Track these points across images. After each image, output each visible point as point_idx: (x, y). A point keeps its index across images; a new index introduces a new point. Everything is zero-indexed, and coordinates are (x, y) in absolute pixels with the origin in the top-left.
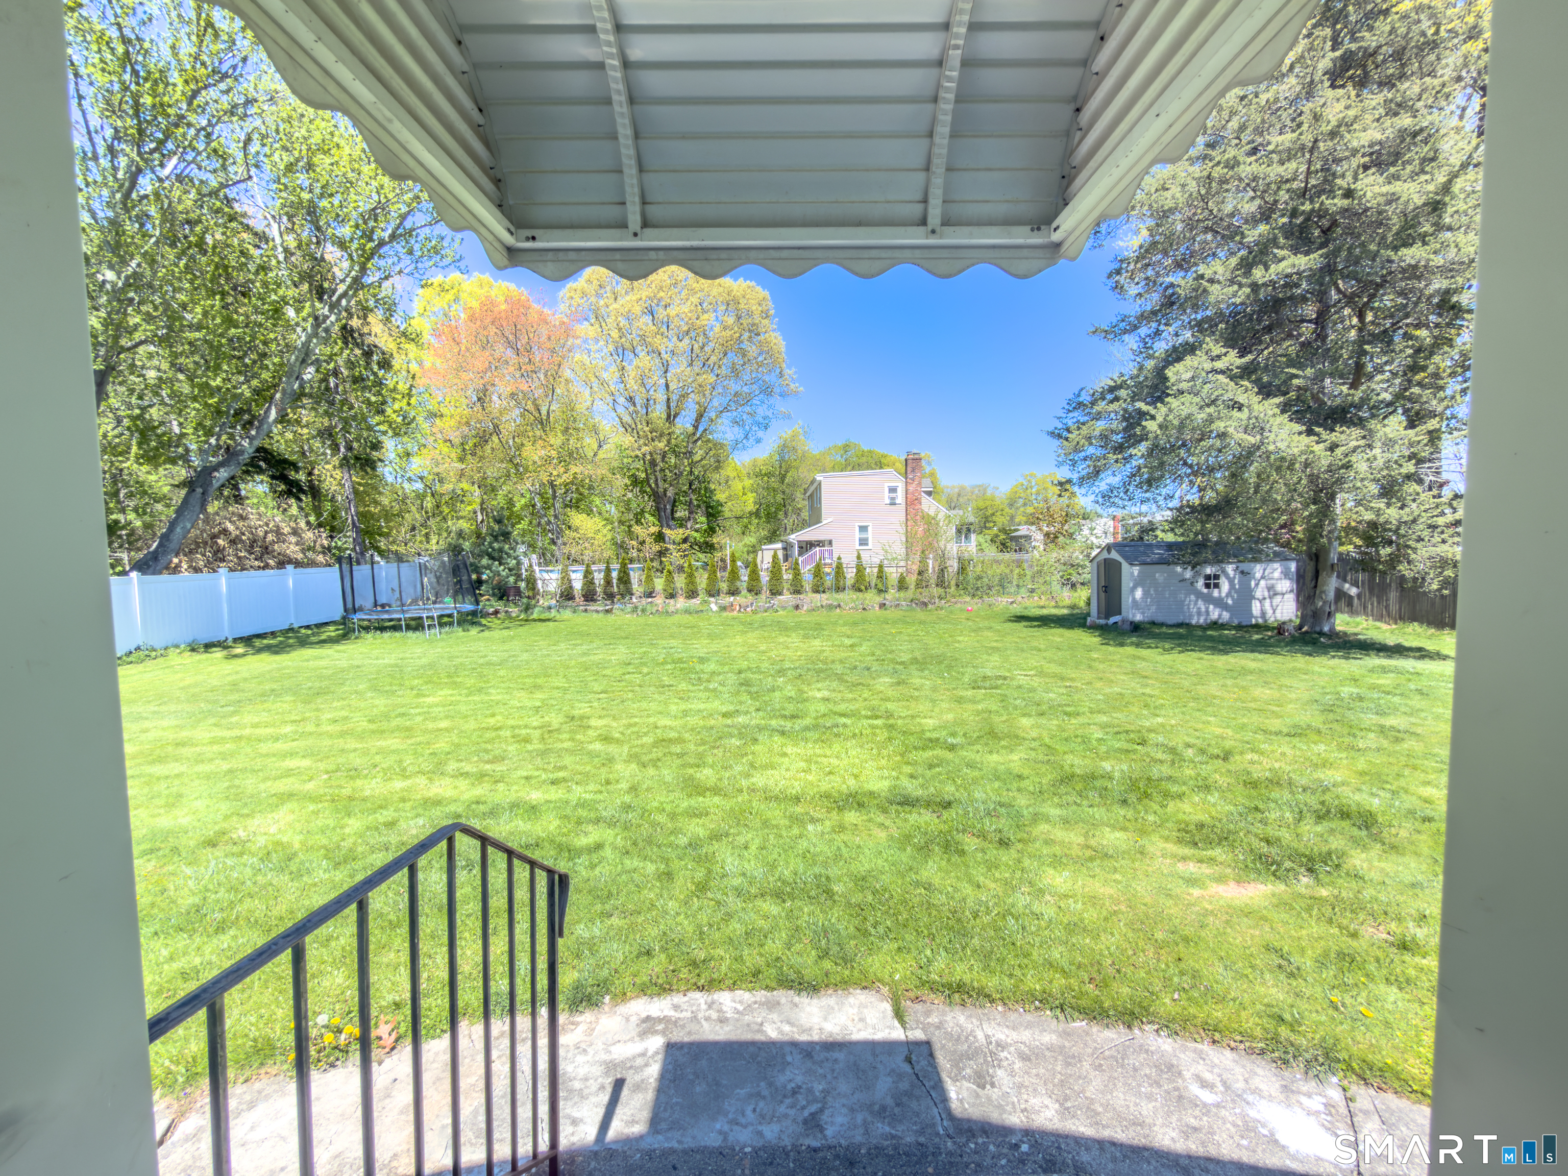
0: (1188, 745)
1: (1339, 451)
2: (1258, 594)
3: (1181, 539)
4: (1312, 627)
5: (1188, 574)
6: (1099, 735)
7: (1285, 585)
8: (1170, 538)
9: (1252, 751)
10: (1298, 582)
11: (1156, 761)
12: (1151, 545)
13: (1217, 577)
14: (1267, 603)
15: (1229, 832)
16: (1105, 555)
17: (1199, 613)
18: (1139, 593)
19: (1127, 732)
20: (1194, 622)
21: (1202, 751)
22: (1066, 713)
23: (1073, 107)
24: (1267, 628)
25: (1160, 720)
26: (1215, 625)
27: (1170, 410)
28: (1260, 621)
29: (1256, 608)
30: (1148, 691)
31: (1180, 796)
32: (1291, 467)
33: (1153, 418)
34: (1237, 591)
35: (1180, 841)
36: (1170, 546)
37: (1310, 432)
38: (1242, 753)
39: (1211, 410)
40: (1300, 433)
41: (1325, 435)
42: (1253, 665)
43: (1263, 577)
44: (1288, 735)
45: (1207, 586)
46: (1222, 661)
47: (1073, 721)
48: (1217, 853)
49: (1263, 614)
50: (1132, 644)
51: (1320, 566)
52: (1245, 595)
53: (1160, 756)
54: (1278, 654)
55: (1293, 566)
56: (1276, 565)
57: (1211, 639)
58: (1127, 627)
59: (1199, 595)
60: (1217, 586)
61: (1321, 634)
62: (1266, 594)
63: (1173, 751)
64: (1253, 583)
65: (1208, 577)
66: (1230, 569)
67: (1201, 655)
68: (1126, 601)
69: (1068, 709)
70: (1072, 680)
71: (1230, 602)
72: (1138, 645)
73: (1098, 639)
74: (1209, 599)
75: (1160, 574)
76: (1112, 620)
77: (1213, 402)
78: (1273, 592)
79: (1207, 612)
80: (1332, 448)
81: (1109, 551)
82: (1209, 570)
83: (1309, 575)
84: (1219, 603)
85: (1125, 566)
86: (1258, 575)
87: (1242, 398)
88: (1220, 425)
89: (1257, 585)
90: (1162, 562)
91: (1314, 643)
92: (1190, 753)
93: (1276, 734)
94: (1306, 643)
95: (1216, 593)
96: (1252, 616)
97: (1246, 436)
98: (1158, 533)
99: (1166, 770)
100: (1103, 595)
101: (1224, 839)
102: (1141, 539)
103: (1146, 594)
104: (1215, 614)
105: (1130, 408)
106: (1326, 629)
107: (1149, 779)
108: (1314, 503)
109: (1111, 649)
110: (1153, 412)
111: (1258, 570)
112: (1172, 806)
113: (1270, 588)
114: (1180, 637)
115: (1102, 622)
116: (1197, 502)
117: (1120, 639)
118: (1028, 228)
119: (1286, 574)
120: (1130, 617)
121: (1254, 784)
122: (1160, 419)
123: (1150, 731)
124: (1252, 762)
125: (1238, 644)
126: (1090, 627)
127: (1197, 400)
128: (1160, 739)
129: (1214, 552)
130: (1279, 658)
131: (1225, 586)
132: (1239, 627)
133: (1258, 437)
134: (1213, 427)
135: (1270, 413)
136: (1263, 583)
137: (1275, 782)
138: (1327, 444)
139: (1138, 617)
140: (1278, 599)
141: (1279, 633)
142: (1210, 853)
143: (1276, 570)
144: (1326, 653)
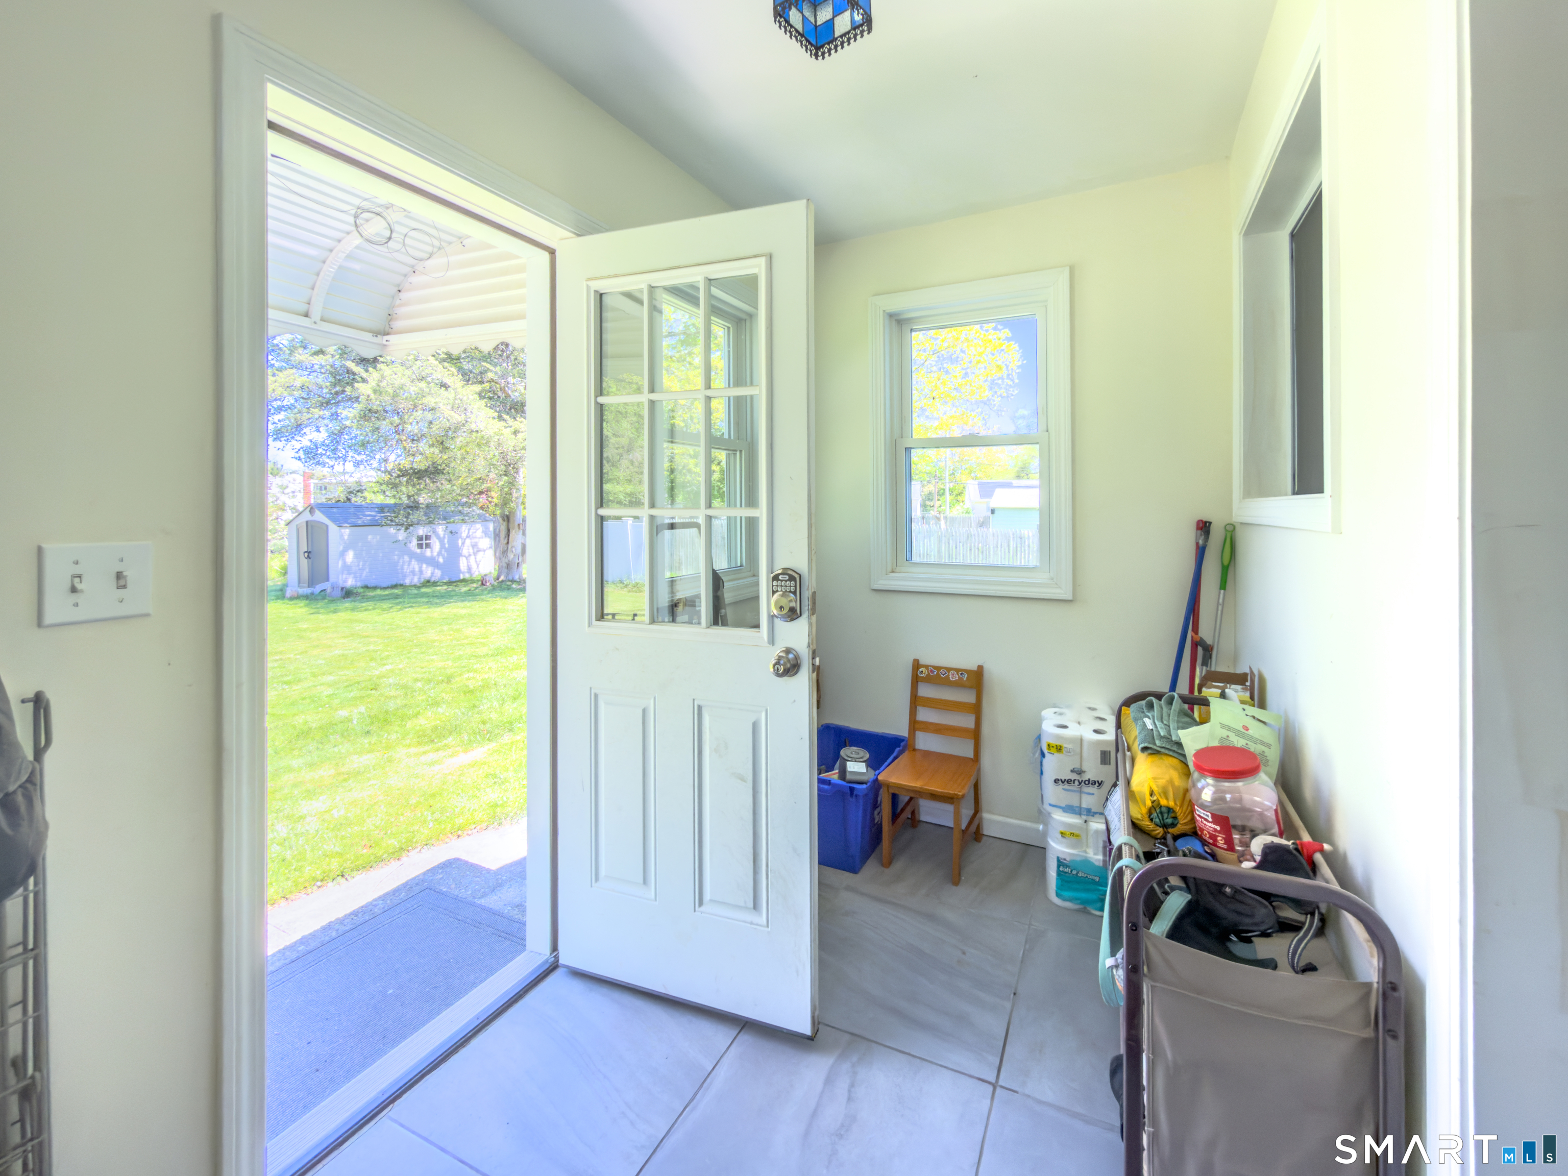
0: (416, 680)
1: (520, 436)
2: (465, 551)
3: (392, 501)
4: (507, 576)
5: (402, 535)
6: (330, 691)
7: (486, 543)
8: (379, 499)
9: (469, 672)
10: (495, 539)
11: (391, 698)
12: (360, 506)
13: (428, 537)
14: (472, 558)
15: (456, 726)
16: (307, 516)
17: (413, 572)
18: (350, 556)
19: (358, 683)
20: (407, 582)
21: (430, 681)
22: (286, 683)
23: (397, 289)
24: (473, 581)
25: (388, 667)
26: (428, 583)
27: (383, 377)
28: (467, 576)
29: (463, 564)
30: (372, 647)
31: (417, 715)
32: (487, 443)
33: (364, 381)
34: (446, 550)
35: (419, 743)
36: (382, 508)
37: (500, 418)
38: (461, 675)
39: (423, 385)
40: (494, 418)
41: (510, 421)
42: (463, 612)
43: (468, 537)
44: (492, 655)
45: (420, 546)
46: (438, 612)
47: (295, 687)
48: (450, 740)
49: (469, 569)
50: (347, 609)
51: (511, 526)
52: (454, 553)
53: (393, 693)
54: (483, 600)
55: (491, 526)
56: (478, 526)
57: (426, 595)
58: (338, 593)
59: (412, 555)
60: (428, 546)
61: (513, 581)
62: (471, 551)
63: (405, 687)
64: (460, 542)
65: (420, 538)
66: (440, 530)
67: (419, 610)
68: (335, 565)
69: (286, 679)
70: (281, 653)
71: (441, 560)
72: (353, 610)
73: (305, 610)
74: (422, 559)
75: (372, 536)
76: (318, 588)
77: (423, 379)
78: (476, 549)
79: (421, 572)
80: (516, 433)
81: (312, 511)
82: (421, 531)
83: (503, 534)
84: (432, 562)
85: (332, 527)
86: (464, 535)
87: (447, 380)
88: (430, 401)
89: (463, 543)
90: (374, 524)
91: (509, 588)
92: (419, 684)
93: (484, 656)
94: (502, 590)
95: (428, 552)
96: (459, 571)
97: (452, 413)
98: (366, 494)
99: (400, 702)
100: (305, 562)
101: (455, 730)
102: (349, 500)
103: (357, 556)
104: (428, 572)
105: (338, 364)
106: (517, 578)
107: (387, 712)
108: (506, 475)
109: (321, 617)
110: (365, 375)
111: (464, 530)
112: (409, 724)
113: (474, 546)
114: (397, 597)
115: (308, 591)
116: (408, 466)
117: (333, 607)
118: (372, 334)
119: (486, 533)
120: (341, 584)
121: (471, 692)
122: (372, 383)
123: (379, 677)
124: (469, 679)
125: (451, 597)
126: (292, 598)
127: (408, 372)
128: (391, 681)
129: (426, 514)
130: (483, 604)
131: (436, 545)
132: (450, 583)
133: (463, 416)
134: (425, 400)
135: (471, 397)
136: (468, 541)
137: (486, 686)
138: (513, 429)
139: (350, 582)
140: (481, 554)
141: (483, 584)
142: (445, 742)
143: (478, 529)
144: (517, 595)
